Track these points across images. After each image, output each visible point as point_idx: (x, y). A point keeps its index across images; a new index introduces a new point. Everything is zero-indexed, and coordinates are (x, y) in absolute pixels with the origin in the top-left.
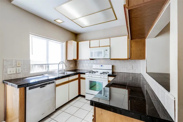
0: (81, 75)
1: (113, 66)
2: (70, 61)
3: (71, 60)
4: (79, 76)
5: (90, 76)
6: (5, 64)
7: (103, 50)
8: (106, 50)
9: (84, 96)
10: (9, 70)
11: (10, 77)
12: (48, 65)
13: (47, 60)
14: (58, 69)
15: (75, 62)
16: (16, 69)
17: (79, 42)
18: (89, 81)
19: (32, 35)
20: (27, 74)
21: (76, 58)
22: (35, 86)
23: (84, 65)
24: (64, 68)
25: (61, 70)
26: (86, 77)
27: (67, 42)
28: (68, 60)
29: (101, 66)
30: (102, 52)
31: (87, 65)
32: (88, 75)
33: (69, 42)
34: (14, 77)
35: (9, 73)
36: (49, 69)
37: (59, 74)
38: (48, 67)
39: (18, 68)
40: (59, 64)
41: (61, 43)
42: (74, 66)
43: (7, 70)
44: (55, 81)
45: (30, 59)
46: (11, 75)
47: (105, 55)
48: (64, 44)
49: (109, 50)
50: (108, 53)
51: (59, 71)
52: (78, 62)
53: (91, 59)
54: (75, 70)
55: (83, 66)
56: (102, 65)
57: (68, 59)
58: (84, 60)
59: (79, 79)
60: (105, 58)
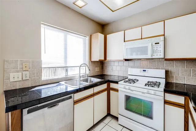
0: (111, 83)
1: (167, 72)
2: (94, 62)
3: (97, 61)
4: (109, 86)
5: (127, 87)
6: (6, 67)
7: (150, 44)
8: (156, 44)
9: (116, 118)
10: (12, 75)
11: (14, 86)
12: (66, 68)
13: (66, 62)
14: (79, 73)
15: (102, 64)
16: (22, 74)
17: (107, 35)
18: (125, 95)
19: (46, 27)
20: (37, 81)
21: (103, 58)
22: (39, 105)
23: (114, 68)
24: (88, 72)
25: (83, 76)
26: (119, 89)
27: (91, 35)
28: (92, 62)
29: (144, 71)
31: (119, 68)
32: (123, 86)
33: (94, 36)
34: (19, 86)
35: (12, 80)
36: (67, 73)
37: (81, 81)
38: (67, 70)
39: (24, 73)
40: (81, 66)
41: (83, 37)
42: (100, 70)
43: (10, 75)
44: (72, 95)
45: (42, 59)
46: (15, 83)
47: (153, 52)
48: (87, 38)
49: (162, 43)
50: (162, 49)
51: (80, 77)
52: (106, 65)
53: (126, 60)
54: (102, 76)
55: (112, 69)
56: (144, 69)
57: (93, 60)
58: (114, 61)
59: (109, 89)
60: (153, 57)
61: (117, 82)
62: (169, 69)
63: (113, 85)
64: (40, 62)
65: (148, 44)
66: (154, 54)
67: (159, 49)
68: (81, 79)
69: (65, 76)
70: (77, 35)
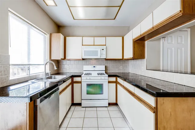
0: (74, 78)
1: (106, 67)
4: (72, 80)
5: (88, 78)
8: (102, 50)
9: (80, 104)
12: (29, 67)
13: (29, 59)
17: (67, 37)
20: (4, 81)
21: (63, 57)
23: (71, 66)
26: (82, 81)
27: (51, 34)
28: (51, 60)
29: (94, 67)
30: (98, 51)
32: (85, 78)
33: (54, 35)
36: (29, 72)
38: (29, 69)
40: (46, 64)
41: (44, 34)
42: (57, 68)
44: (59, 87)
47: (101, 54)
48: (48, 36)
49: (105, 50)
50: (105, 53)
51: (46, 75)
56: (94, 66)
57: (52, 58)
59: (73, 83)
60: (101, 58)
61: (80, 76)
62: (106, 65)
63: (76, 79)
64: (8, 57)
65: (98, 49)
66: (101, 56)
67: (104, 53)
68: (47, 77)
69: (26, 76)
70: (39, 31)
